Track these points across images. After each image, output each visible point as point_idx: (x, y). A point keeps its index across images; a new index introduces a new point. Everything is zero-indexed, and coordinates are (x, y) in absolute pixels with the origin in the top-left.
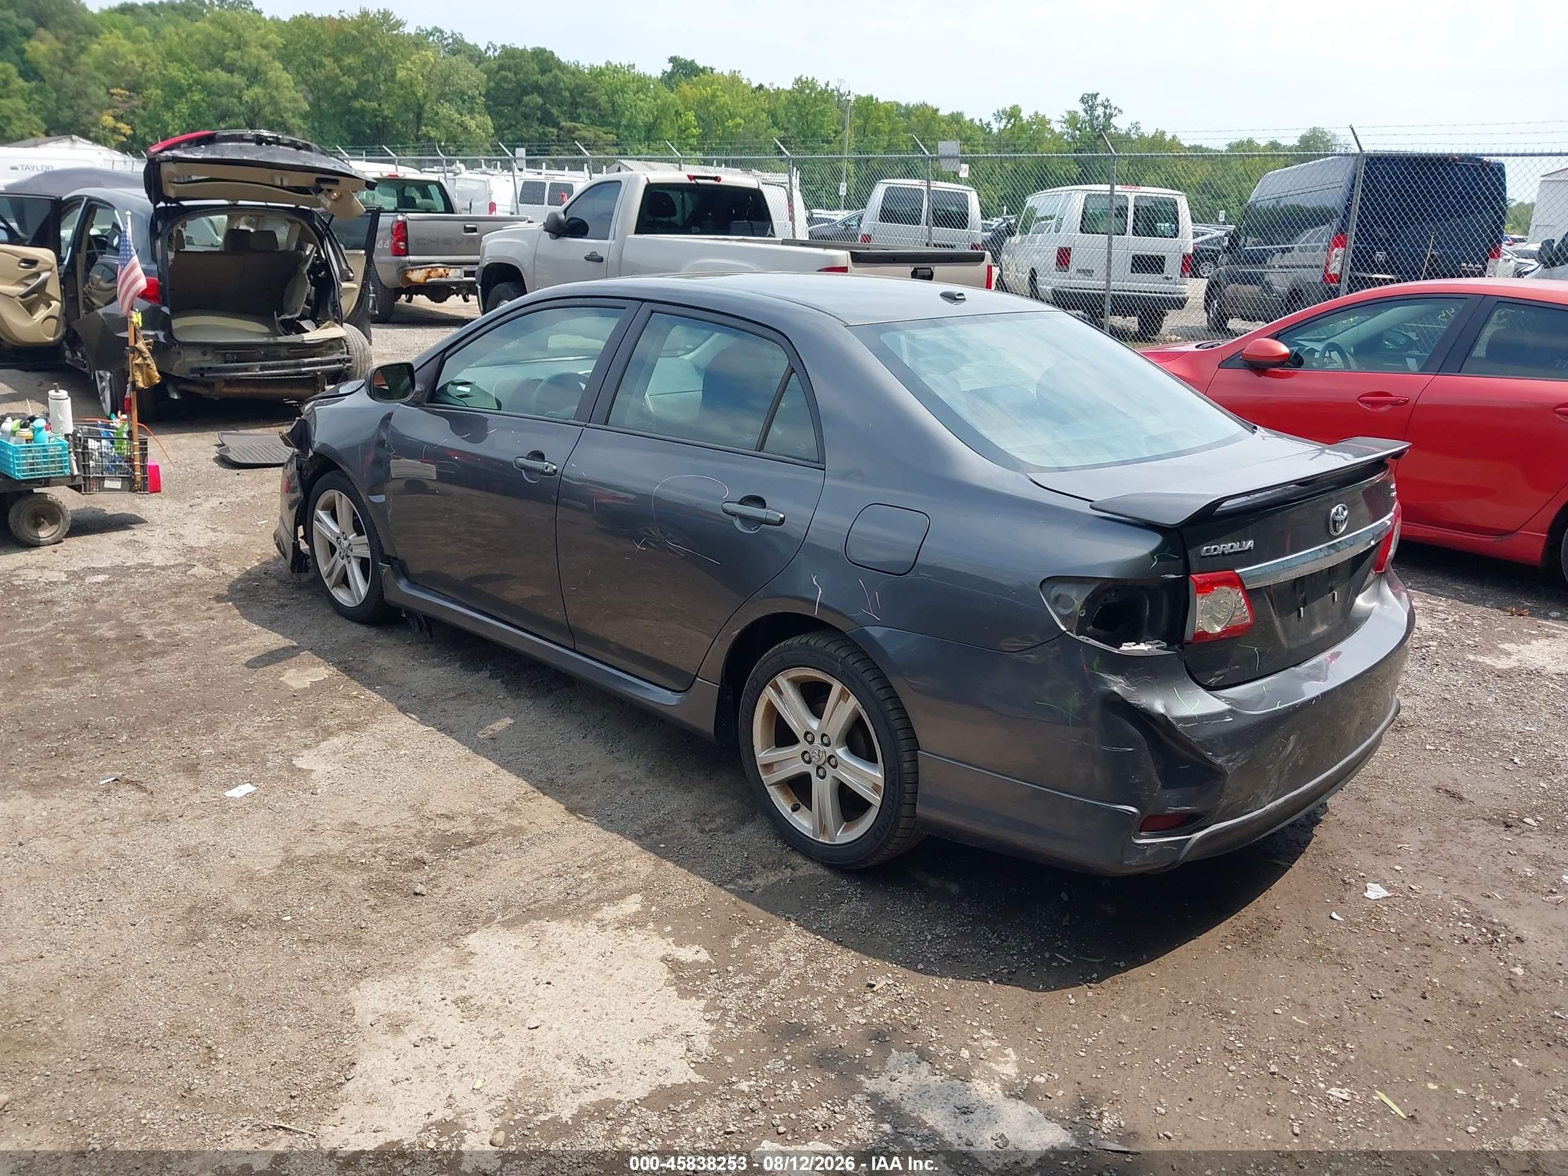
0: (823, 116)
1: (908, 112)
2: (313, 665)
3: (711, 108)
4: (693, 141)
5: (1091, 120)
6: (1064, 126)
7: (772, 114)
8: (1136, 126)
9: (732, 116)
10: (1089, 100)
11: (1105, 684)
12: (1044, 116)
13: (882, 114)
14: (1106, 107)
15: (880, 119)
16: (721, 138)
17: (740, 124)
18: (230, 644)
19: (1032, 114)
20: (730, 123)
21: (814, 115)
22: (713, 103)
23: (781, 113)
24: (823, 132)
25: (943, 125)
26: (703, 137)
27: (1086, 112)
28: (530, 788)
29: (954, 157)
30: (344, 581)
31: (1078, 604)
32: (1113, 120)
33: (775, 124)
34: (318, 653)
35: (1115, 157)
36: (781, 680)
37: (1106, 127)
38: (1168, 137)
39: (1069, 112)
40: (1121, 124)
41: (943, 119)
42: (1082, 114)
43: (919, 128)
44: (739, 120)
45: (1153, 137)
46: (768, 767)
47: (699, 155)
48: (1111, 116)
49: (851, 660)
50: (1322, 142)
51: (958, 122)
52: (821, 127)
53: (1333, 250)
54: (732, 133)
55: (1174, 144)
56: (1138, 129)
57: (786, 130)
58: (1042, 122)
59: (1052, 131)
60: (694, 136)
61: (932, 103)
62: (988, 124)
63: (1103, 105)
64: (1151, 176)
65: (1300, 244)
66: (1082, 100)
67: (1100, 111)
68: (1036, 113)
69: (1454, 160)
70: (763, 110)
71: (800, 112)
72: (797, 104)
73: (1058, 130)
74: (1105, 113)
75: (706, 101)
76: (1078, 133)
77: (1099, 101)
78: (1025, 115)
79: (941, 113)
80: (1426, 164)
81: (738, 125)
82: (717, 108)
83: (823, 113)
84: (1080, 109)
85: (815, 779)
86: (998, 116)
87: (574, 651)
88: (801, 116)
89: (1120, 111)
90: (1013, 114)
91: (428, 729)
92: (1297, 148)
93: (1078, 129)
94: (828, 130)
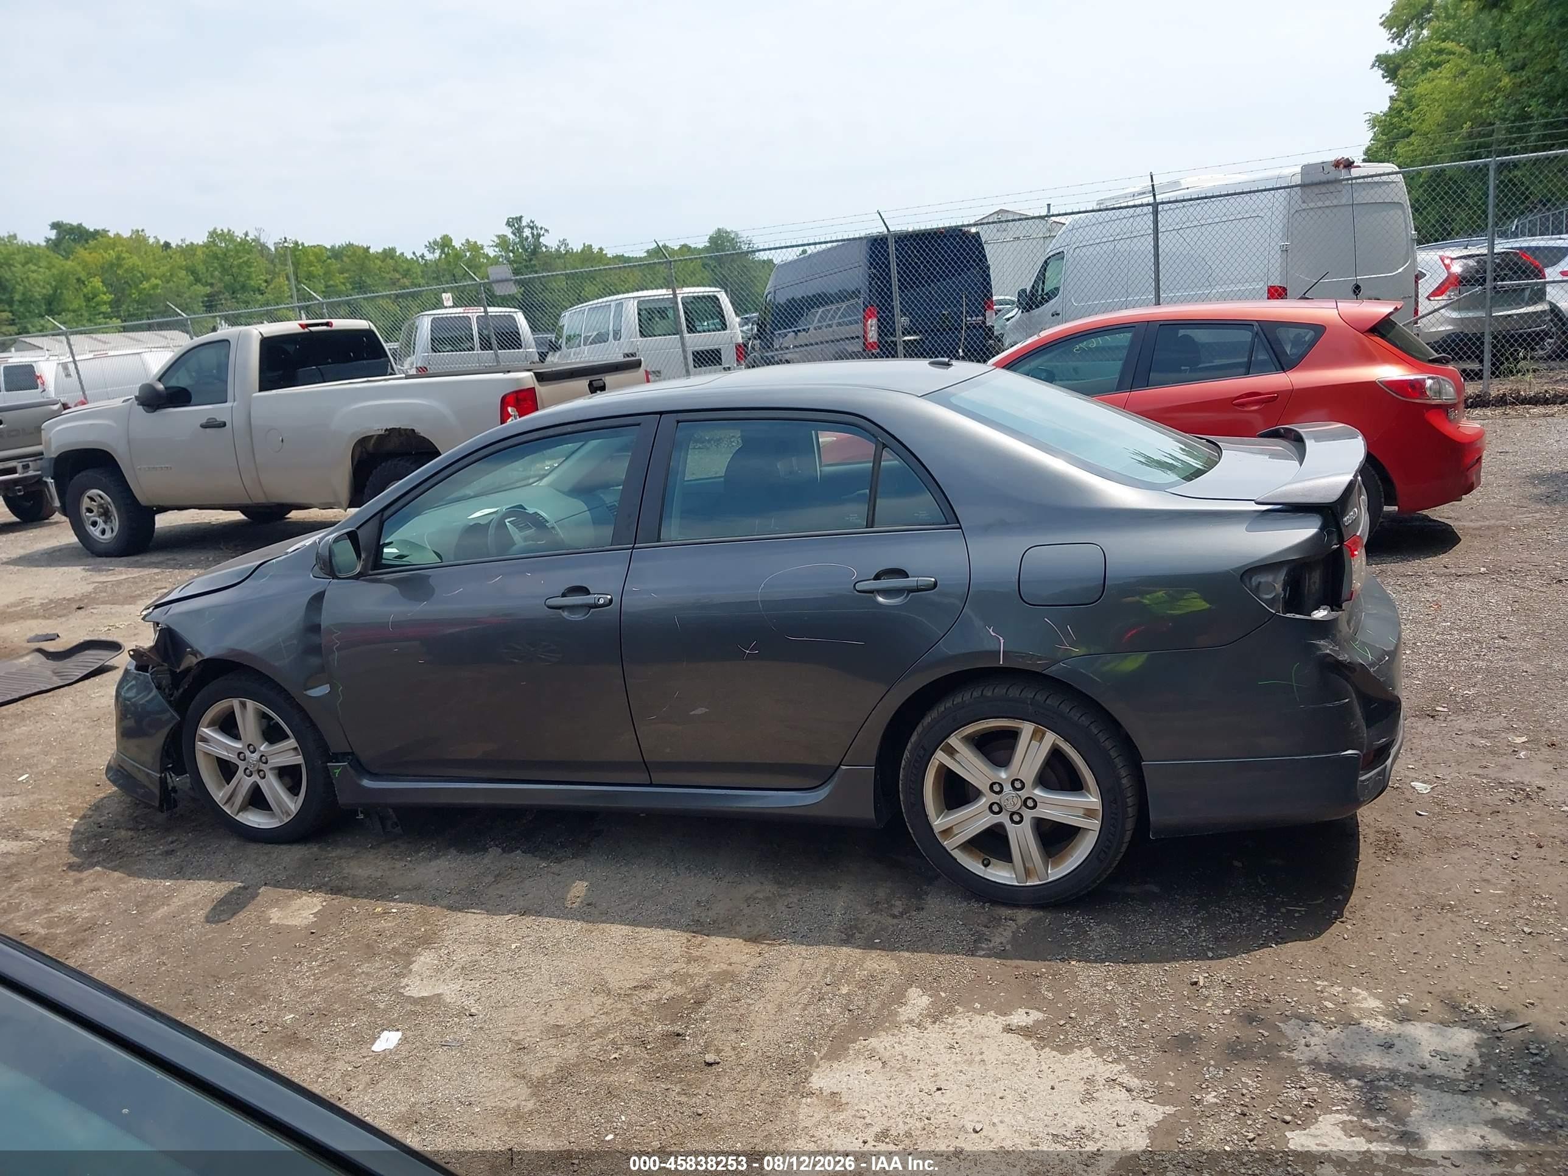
0: (250, 267)
1: (337, 254)
2: (289, 898)
3: (120, 272)
4: (105, 308)
5: (521, 242)
6: (497, 249)
7: (193, 272)
8: (564, 242)
9: (147, 278)
10: (515, 223)
11: (1320, 649)
12: (476, 242)
13: (312, 258)
14: (532, 228)
15: (311, 264)
16: (138, 302)
17: (157, 285)
18: (157, 908)
19: (464, 241)
20: (145, 285)
21: (239, 266)
22: (120, 266)
23: (201, 268)
24: (252, 283)
25: (378, 262)
26: (116, 304)
27: (514, 234)
28: (688, 935)
29: (507, 280)
30: (257, 800)
31: (1279, 587)
32: (542, 239)
33: (198, 280)
34: (277, 884)
35: (671, 262)
36: (954, 741)
37: (537, 245)
38: (596, 250)
39: (499, 237)
40: (550, 241)
41: (376, 256)
42: (511, 236)
43: (354, 268)
44: (154, 281)
45: (582, 251)
46: (947, 832)
47: (117, 322)
48: (539, 236)
49: (1040, 698)
50: (728, 241)
51: (392, 258)
52: (249, 278)
53: (867, 321)
54: (150, 295)
55: (601, 256)
56: (566, 245)
57: (212, 285)
58: (475, 248)
59: (487, 256)
60: (105, 303)
61: (359, 241)
62: (423, 256)
63: (529, 226)
64: (589, 288)
65: (816, 323)
66: (508, 224)
67: (527, 232)
68: (467, 240)
69: (942, 233)
70: (181, 268)
71: (222, 266)
72: (218, 259)
73: (492, 254)
74: (532, 234)
75: (112, 265)
76: (511, 255)
77: (524, 223)
78: (457, 244)
79: (371, 251)
80: (926, 239)
81: (156, 287)
82: (126, 271)
83: (248, 264)
84: (508, 232)
85: (1010, 827)
86: (431, 247)
87: (651, 785)
88: (225, 271)
89: (547, 231)
90: (445, 243)
91: (507, 917)
92: (706, 249)
93: (511, 251)
94: (258, 281)
